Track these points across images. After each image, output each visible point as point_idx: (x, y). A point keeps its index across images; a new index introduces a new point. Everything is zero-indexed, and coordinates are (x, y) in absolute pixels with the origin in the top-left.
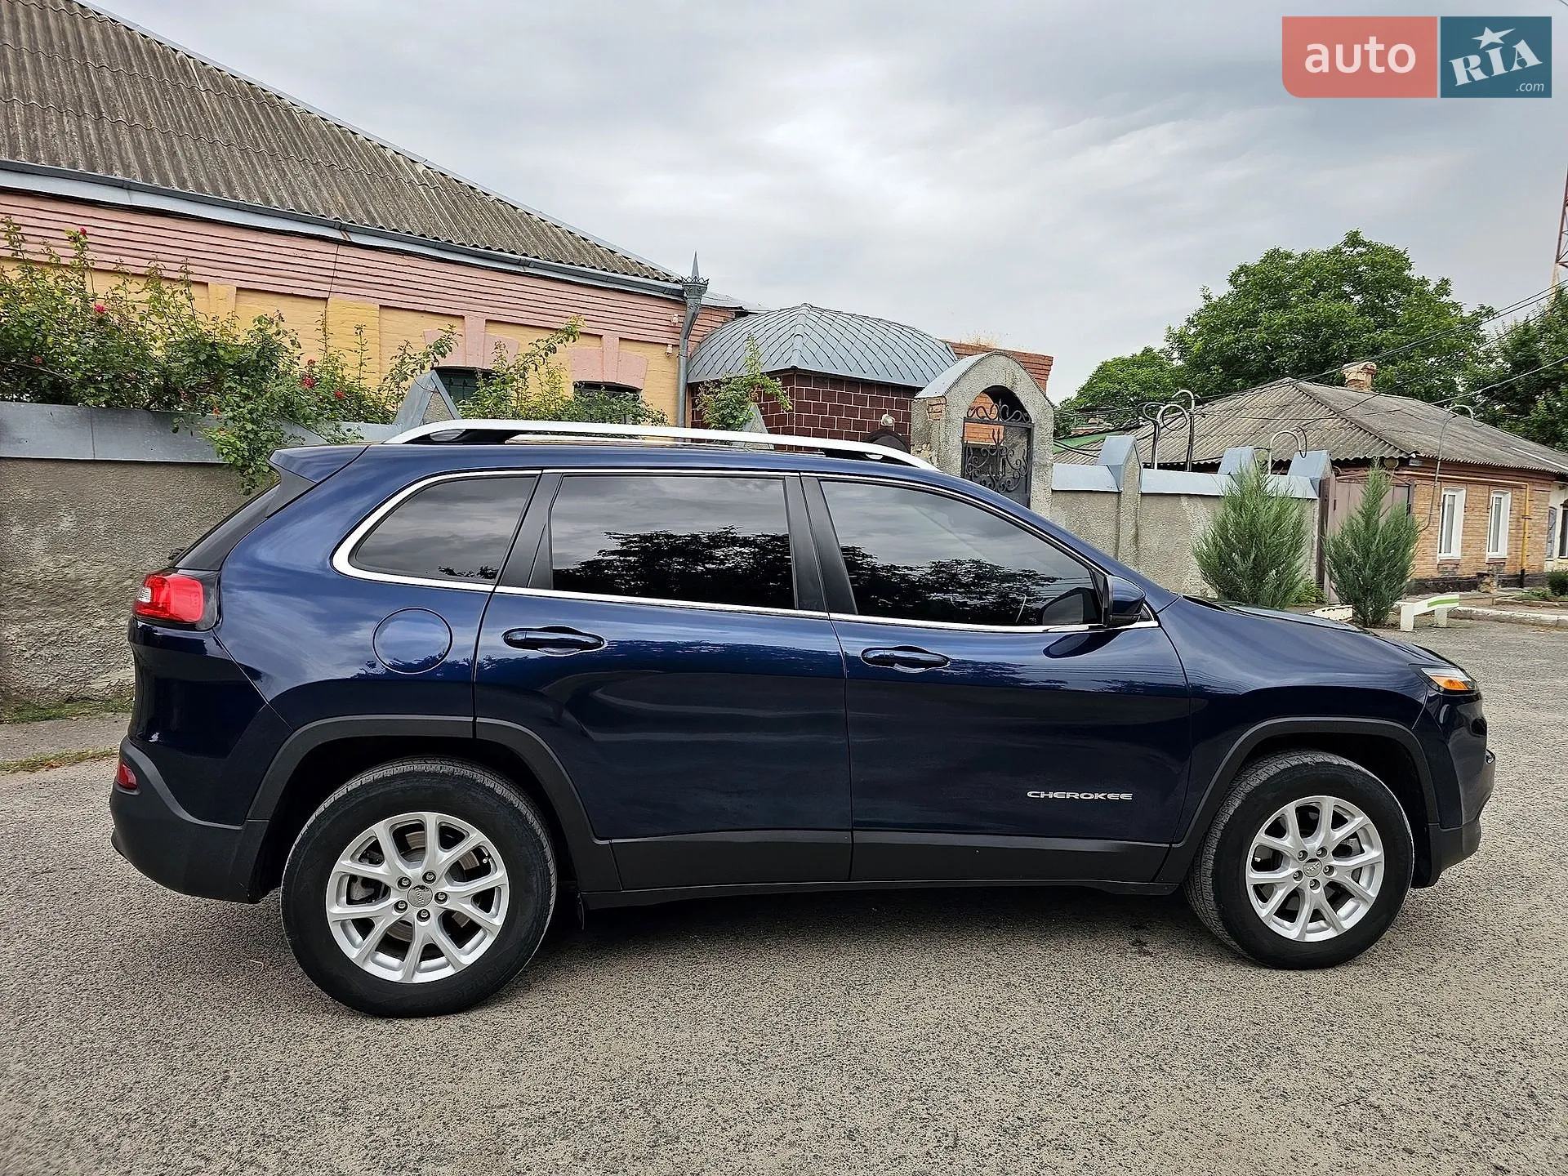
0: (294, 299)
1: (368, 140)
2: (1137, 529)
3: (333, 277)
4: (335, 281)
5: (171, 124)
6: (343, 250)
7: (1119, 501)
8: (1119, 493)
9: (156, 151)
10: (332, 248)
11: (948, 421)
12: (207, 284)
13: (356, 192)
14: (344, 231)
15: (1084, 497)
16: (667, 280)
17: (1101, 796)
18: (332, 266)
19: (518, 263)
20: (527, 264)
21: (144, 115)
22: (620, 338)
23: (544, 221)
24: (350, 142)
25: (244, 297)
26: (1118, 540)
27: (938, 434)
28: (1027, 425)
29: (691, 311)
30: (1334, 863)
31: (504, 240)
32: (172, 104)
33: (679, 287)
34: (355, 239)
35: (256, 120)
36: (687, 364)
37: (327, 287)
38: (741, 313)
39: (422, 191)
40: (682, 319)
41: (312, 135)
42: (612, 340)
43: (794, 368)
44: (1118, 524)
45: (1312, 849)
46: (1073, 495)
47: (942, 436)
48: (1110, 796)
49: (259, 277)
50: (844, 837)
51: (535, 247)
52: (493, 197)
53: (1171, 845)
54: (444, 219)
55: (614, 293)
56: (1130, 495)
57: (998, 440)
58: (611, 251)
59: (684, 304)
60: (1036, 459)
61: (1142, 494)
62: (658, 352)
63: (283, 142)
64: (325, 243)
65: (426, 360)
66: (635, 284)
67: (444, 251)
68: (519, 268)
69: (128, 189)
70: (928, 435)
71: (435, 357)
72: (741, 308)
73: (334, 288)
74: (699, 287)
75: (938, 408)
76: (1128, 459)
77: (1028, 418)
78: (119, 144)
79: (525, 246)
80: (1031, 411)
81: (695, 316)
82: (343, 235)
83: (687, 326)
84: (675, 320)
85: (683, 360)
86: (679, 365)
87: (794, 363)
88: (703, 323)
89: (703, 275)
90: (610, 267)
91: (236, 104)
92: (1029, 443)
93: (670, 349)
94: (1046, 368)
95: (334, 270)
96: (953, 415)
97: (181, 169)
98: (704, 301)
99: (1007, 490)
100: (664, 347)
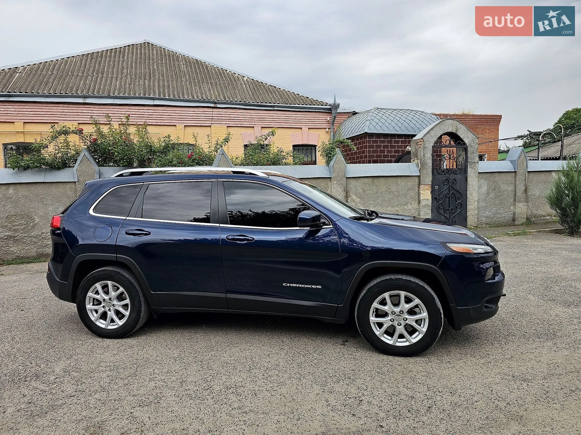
0: (201, 127)
1: (230, 72)
2: (526, 187)
3: (212, 119)
4: (213, 120)
5: (170, 77)
6: (215, 110)
7: (516, 175)
8: (515, 172)
9: (164, 86)
10: (211, 110)
11: (424, 148)
12: (176, 126)
13: (222, 90)
14: (215, 104)
15: (497, 174)
16: (326, 105)
17: (310, 286)
18: (211, 115)
19: (271, 106)
20: (274, 106)
21: (163, 76)
22: (308, 128)
23: (285, 90)
24: (224, 73)
25: (187, 128)
26: (515, 191)
27: (421, 153)
28: (464, 146)
29: (333, 115)
30: (407, 317)
31: (269, 99)
32: (172, 71)
33: (329, 107)
34: (218, 106)
35: (196, 71)
36: (334, 135)
37: (211, 122)
38: (355, 113)
39: (244, 86)
40: (331, 119)
41: (212, 73)
42: (305, 129)
43: (366, 133)
44: (515, 185)
45: (397, 311)
46: (491, 174)
47: (422, 154)
48: (313, 286)
49: (191, 121)
50: (223, 295)
51: (279, 100)
52: (268, 84)
53: (338, 305)
54: (249, 95)
55: (306, 113)
56: (521, 173)
57: (450, 154)
58: (307, 97)
59: (331, 113)
60: (469, 160)
61: (528, 172)
62: (323, 131)
63: (203, 77)
64: (209, 109)
65: (222, 144)
66: (313, 108)
67: (246, 106)
68: (272, 108)
69: (154, 99)
70: (417, 154)
71: (225, 143)
72: (355, 112)
73: (213, 122)
74: (336, 106)
75: (420, 143)
76: (519, 157)
77: (465, 144)
78: (154, 86)
79: (275, 100)
80: (466, 141)
81: (335, 117)
82: (215, 105)
83: (333, 121)
84: (328, 119)
85: (332, 133)
86: (331, 135)
87: (366, 131)
88: (339, 119)
89: (338, 102)
90: (305, 103)
91: (191, 67)
92: (466, 154)
93: (327, 130)
94: (498, 120)
95: (212, 116)
96: (427, 145)
97: (170, 91)
98: (339, 111)
99: (455, 173)
100: (325, 129)
